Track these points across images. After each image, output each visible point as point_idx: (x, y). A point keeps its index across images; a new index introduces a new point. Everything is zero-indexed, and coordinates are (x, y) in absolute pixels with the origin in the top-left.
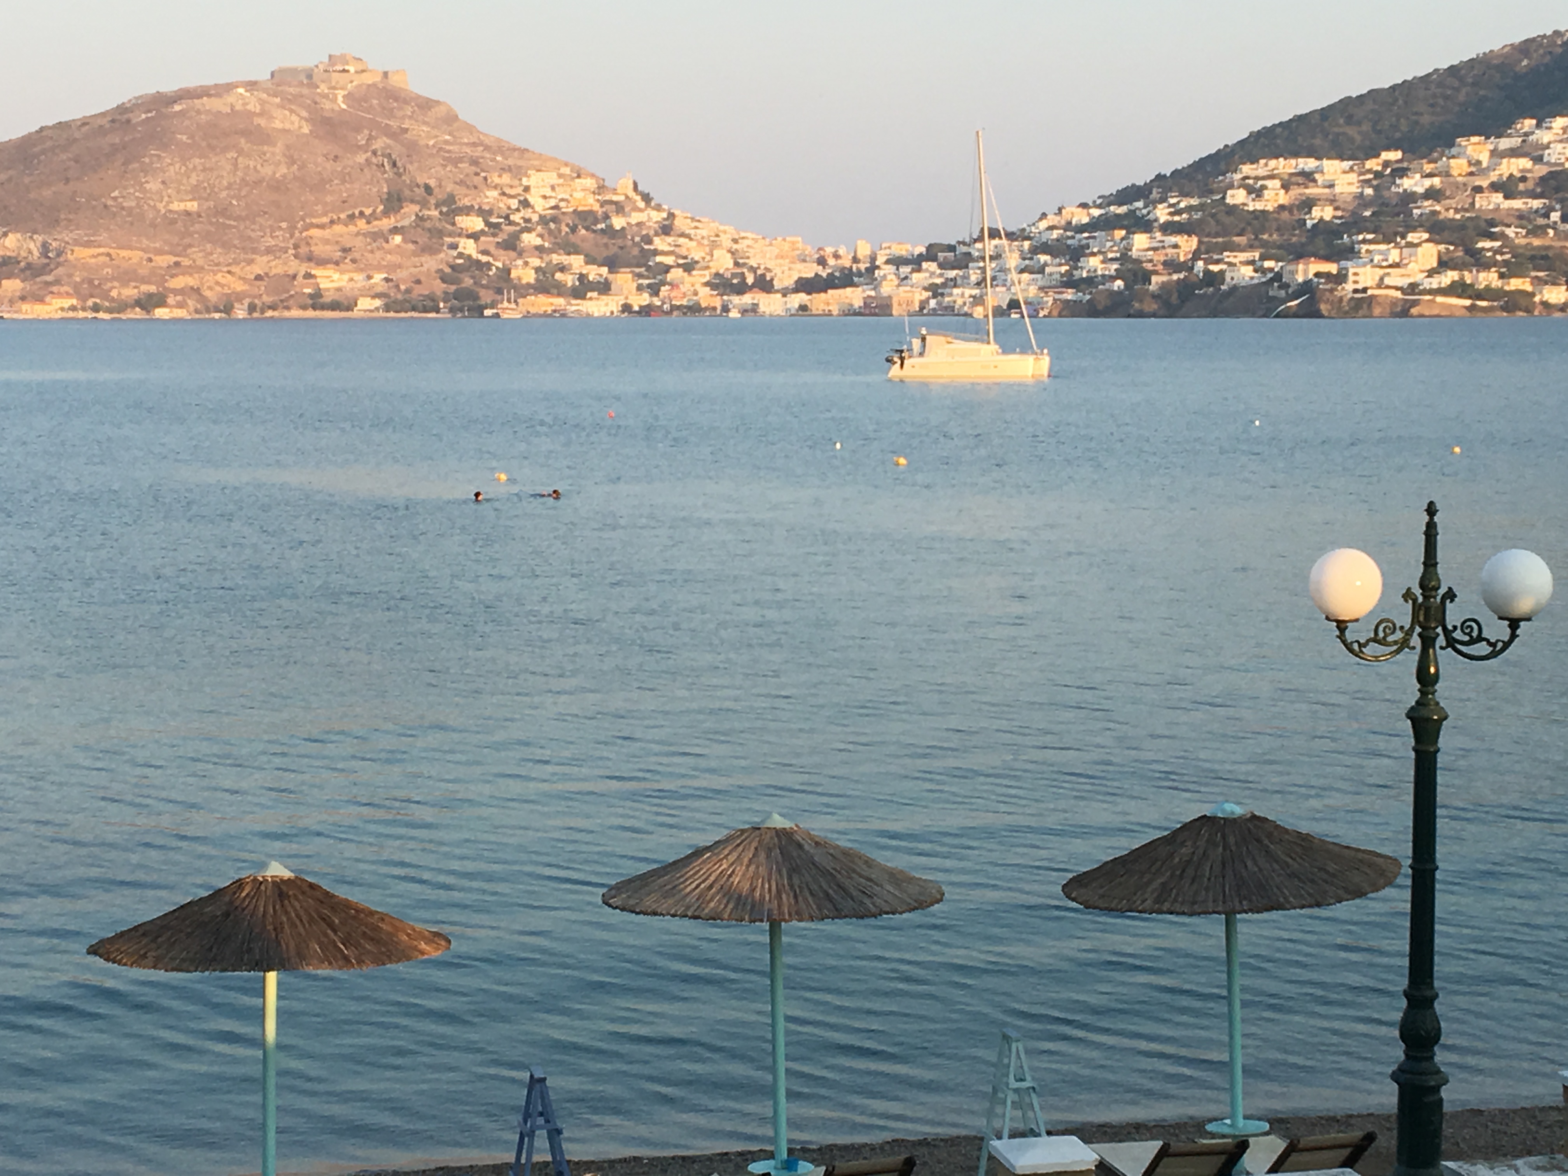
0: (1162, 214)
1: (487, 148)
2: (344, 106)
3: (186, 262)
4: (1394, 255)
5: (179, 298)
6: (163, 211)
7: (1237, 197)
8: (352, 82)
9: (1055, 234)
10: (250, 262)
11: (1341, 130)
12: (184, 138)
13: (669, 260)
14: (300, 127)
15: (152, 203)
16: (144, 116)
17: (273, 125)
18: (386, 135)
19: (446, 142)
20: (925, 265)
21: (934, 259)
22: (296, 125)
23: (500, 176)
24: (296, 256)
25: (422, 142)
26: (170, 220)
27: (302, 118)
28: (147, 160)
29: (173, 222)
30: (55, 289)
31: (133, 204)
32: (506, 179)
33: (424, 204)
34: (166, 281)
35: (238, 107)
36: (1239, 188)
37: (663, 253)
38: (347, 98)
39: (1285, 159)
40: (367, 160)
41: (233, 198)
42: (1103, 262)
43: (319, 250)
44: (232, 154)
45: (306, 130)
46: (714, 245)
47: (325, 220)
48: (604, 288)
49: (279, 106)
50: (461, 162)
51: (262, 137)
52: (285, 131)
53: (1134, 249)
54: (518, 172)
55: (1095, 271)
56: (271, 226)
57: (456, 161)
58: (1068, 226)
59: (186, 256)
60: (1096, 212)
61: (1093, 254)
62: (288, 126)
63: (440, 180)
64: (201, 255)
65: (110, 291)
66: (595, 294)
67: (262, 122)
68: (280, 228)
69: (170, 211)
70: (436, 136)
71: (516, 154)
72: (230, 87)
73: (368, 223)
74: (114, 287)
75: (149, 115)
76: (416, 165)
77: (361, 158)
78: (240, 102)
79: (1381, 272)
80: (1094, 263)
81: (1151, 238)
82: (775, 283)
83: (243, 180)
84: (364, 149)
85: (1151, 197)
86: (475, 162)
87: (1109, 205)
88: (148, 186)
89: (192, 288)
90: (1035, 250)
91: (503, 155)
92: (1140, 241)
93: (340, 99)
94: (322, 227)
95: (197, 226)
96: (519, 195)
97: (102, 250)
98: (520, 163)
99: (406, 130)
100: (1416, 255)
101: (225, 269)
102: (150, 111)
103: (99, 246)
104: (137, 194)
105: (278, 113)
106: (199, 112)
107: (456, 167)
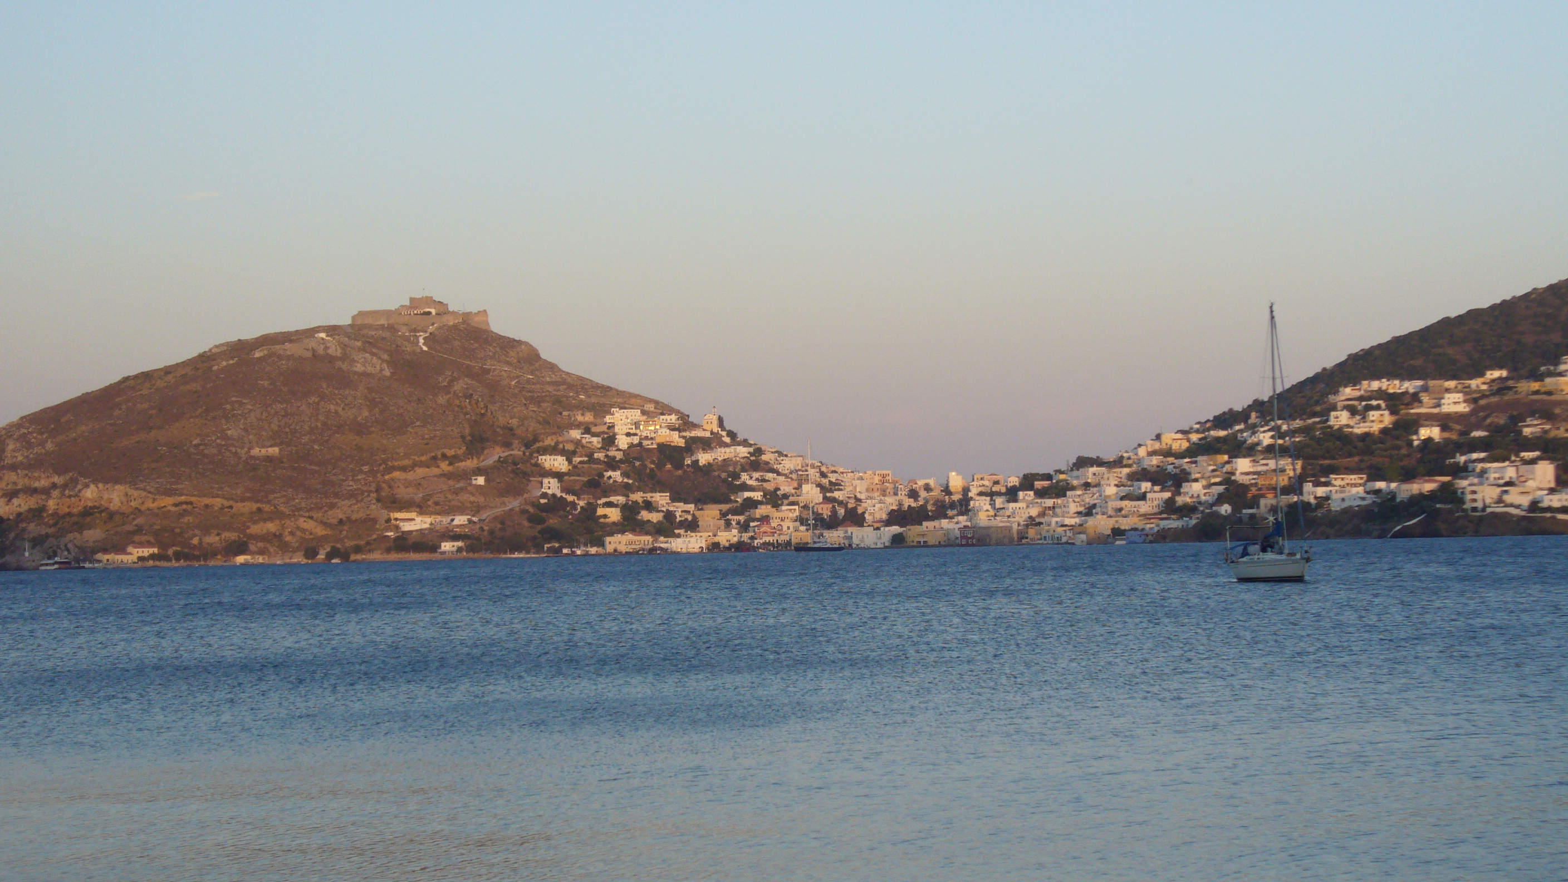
0: (1266, 438)
1: (570, 387)
2: (425, 348)
3: (267, 508)
4: (1510, 473)
5: (260, 545)
6: (244, 457)
7: (1340, 419)
8: (433, 324)
9: (1155, 460)
10: (332, 506)
11: (1441, 351)
12: (266, 383)
13: (757, 495)
14: (382, 370)
15: (233, 450)
16: (224, 363)
17: (355, 369)
18: (467, 376)
19: (528, 381)
20: (1021, 494)
21: (1031, 487)
22: (378, 368)
23: (583, 415)
24: (378, 500)
25: (504, 383)
26: (253, 466)
27: (383, 361)
28: (228, 407)
29: (254, 469)
30: (137, 538)
31: (214, 451)
32: (589, 417)
33: (508, 445)
34: (248, 528)
35: (321, 351)
36: (1342, 410)
37: (751, 489)
38: (430, 340)
39: (1388, 380)
40: (448, 401)
41: (314, 441)
42: (1205, 487)
43: (402, 492)
44: (314, 399)
45: (387, 373)
46: (801, 481)
47: (406, 462)
48: (692, 526)
49: (359, 349)
50: (544, 401)
51: (345, 380)
52: (366, 375)
53: (1238, 473)
54: (602, 410)
55: (1198, 496)
56: (353, 470)
57: (538, 401)
58: (1168, 453)
59: (269, 502)
60: (1194, 437)
61: (1196, 480)
62: (370, 369)
63: (523, 420)
64: (282, 500)
65: (192, 539)
66: (682, 532)
67: (345, 367)
68: (361, 472)
69: (252, 457)
70: (518, 377)
71: (598, 392)
72: (311, 332)
73: (450, 464)
74: (195, 536)
75: (231, 362)
76: (498, 404)
77: (442, 400)
78: (322, 347)
79: (1499, 490)
80: (1196, 489)
81: (1254, 461)
82: (866, 516)
83: (324, 424)
84: (446, 390)
85: (1250, 422)
86: (558, 401)
87: (1209, 430)
88: (229, 432)
89: (275, 535)
90: (1134, 477)
91: (586, 392)
92: (1243, 465)
93: (421, 341)
94: (404, 469)
95: (279, 472)
96: (603, 433)
97: (183, 498)
98: (603, 400)
99: (488, 371)
100: (1533, 472)
101: (307, 514)
102: (232, 358)
103: (181, 495)
104: (218, 441)
105: (359, 357)
106: (280, 357)
107: (539, 406)
